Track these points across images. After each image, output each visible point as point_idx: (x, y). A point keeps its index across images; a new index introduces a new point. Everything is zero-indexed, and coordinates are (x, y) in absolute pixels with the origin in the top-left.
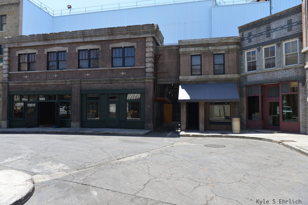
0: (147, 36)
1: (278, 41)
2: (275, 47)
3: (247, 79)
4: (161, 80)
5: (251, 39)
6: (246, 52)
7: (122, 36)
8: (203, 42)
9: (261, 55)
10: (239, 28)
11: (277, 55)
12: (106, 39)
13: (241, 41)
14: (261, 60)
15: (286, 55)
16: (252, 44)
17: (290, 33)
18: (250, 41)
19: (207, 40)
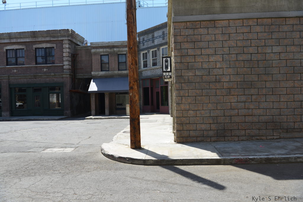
0: (64, 39)
1: (158, 47)
2: (157, 50)
3: (142, 74)
5: (144, 43)
6: (142, 53)
7: (43, 38)
8: (109, 44)
9: (150, 56)
11: (158, 57)
12: (30, 41)
14: (150, 60)
16: (145, 47)
17: (164, 41)
18: (144, 45)
19: (112, 43)
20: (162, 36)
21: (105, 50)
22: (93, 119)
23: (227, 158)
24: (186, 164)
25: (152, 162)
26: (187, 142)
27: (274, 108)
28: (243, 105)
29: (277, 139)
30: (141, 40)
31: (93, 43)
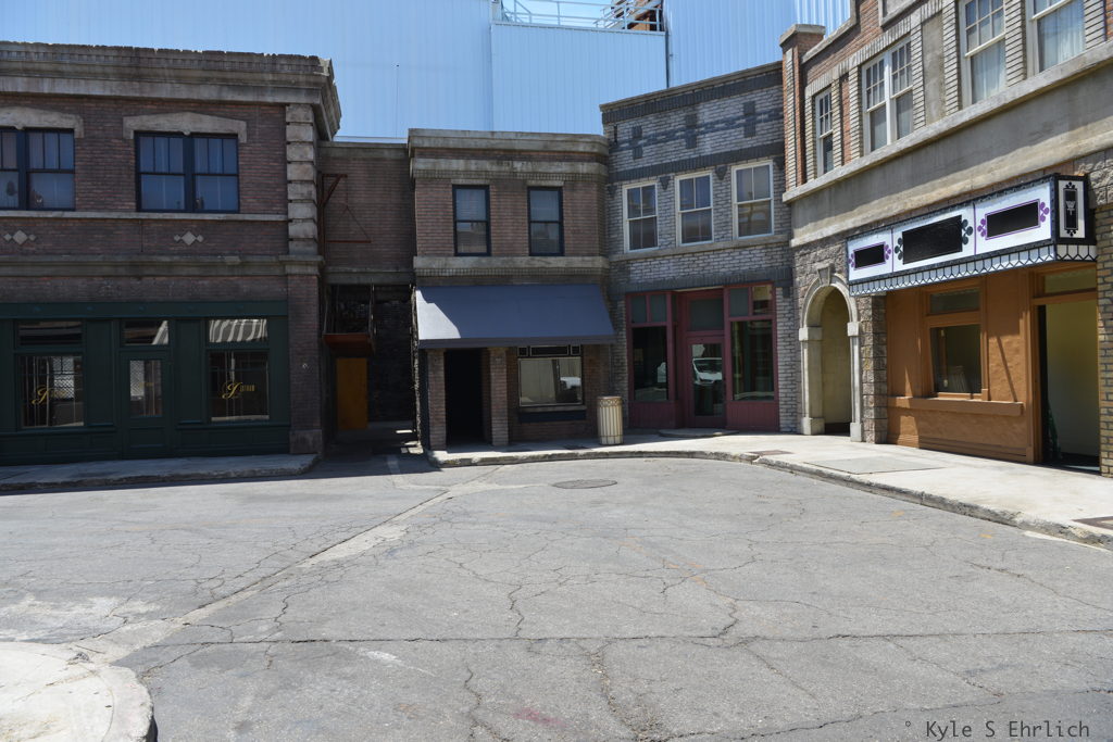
0: (291, 99)
1: (720, 162)
2: (711, 178)
3: (629, 272)
4: (342, 269)
5: (640, 146)
6: (625, 188)
7: (183, 87)
8: (492, 142)
9: (672, 199)
10: (603, 107)
11: (716, 203)
13: (610, 152)
14: (671, 213)
15: (739, 206)
16: (642, 163)
19: (505, 136)
20: (743, 121)
21: (473, 165)
30: (624, 136)
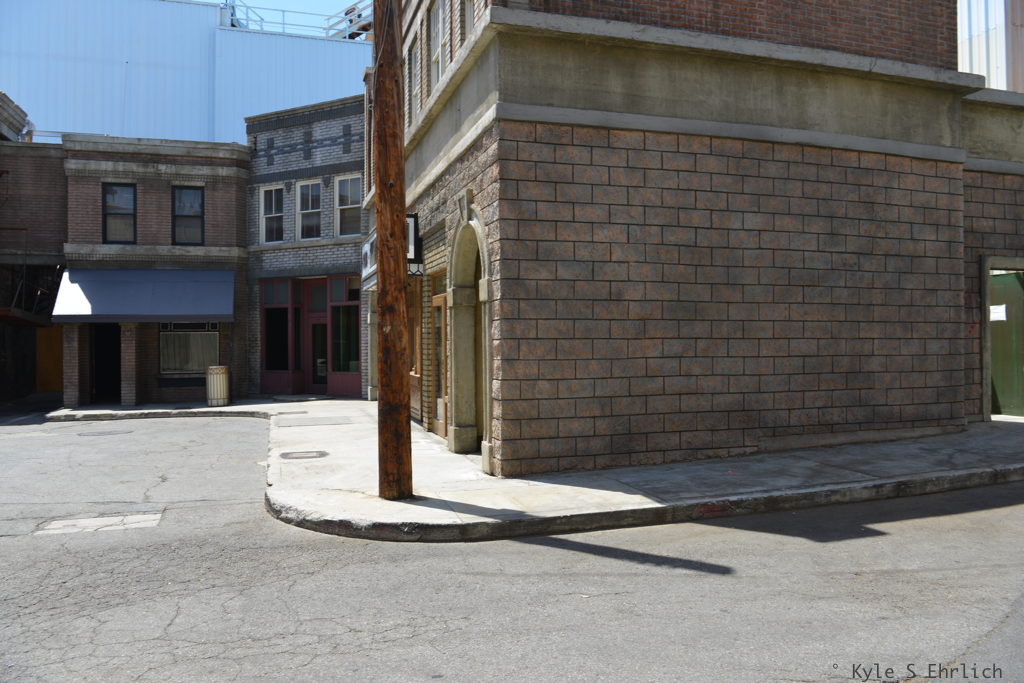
1: (327, 173)
2: (321, 185)
3: (262, 261)
4: (7, 251)
5: (272, 155)
6: (262, 189)
9: (294, 201)
10: (248, 120)
11: (324, 207)
13: (250, 158)
15: (341, 210)
17: (347, 158)
18: (270, 163)
19: (151, 143)
20: (342, 140)
21: (121, 166)
22: (78, 420)
23: (679, 503)
24: (580, 527)
25: (485, 530)
26: (532, 473)
27: (747, 373)
28: (675, 365)
29: (752, 454)
30: (262, 145)
31: (74, 135)
